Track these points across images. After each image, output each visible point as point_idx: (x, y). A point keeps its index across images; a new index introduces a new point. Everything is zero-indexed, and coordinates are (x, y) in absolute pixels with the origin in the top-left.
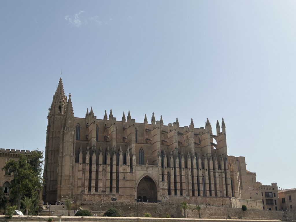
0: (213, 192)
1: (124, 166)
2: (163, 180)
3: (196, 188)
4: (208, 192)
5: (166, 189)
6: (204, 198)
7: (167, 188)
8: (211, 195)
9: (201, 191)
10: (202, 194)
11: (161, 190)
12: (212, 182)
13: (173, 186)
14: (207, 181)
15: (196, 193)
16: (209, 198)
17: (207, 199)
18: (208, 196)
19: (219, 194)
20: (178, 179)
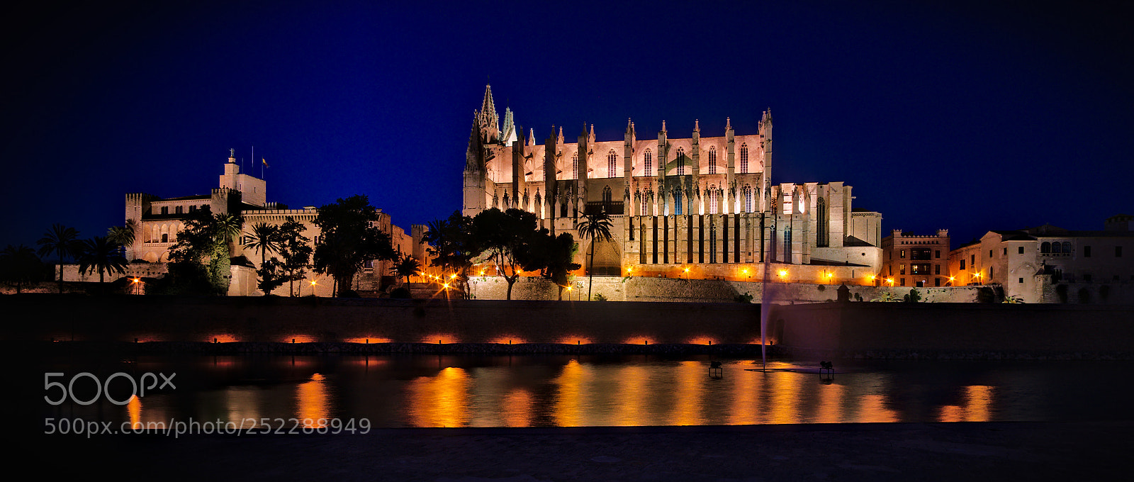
0: (731, 256)
1: (562, 219)
2: (632, 238)
3: (696, 248)
4: (720, 257)
5: (636, 253)
6: (712, 266)
7: (638, 251)
8: (726, 260)
9: (705, 254)
10: (707, 259)
11: (627, 256)
12: (731, 235)
13: (649, 248)
14: (720, 235)
15: (696, 258)
16: (722, 266)
17: (717, 268)
18: (718, 261)
19: (742, 258)
20: (661, 236)
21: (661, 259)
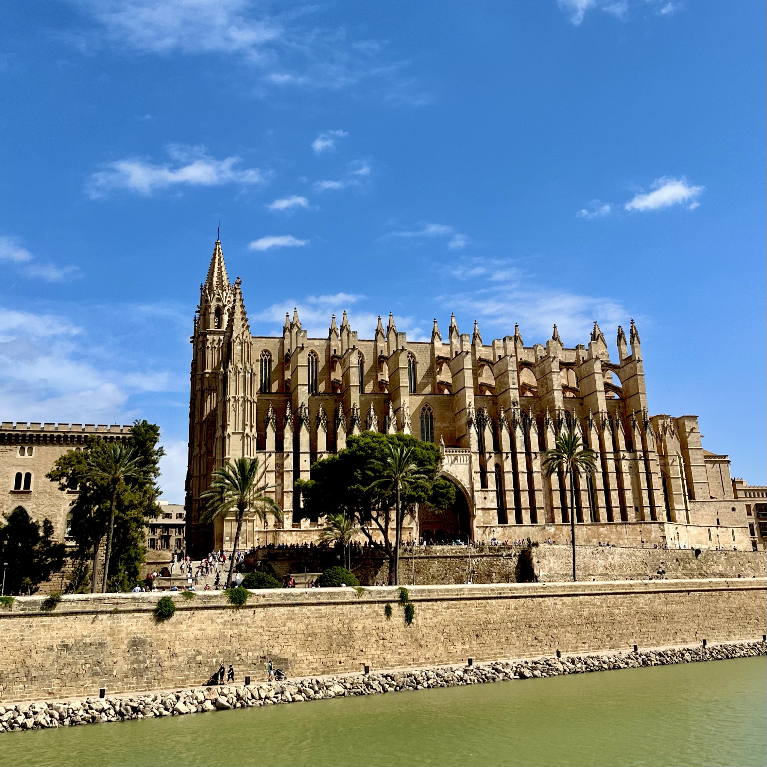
0: (617, 512)
2: (484, 484)
4: (603, 513)
5: (493, 509)
7: (494, 505)
8: (610, 517)
9: (584, 510)
10: (587, 517)
11: (480, 513)
12: (613, 484)
13: (510, 500)
14: (599, 484)
16: (607, 528)
17: (601, 529)
18: (602, 522)
19: (631, 515)
20: (523, 480)
21: (526, 516)
